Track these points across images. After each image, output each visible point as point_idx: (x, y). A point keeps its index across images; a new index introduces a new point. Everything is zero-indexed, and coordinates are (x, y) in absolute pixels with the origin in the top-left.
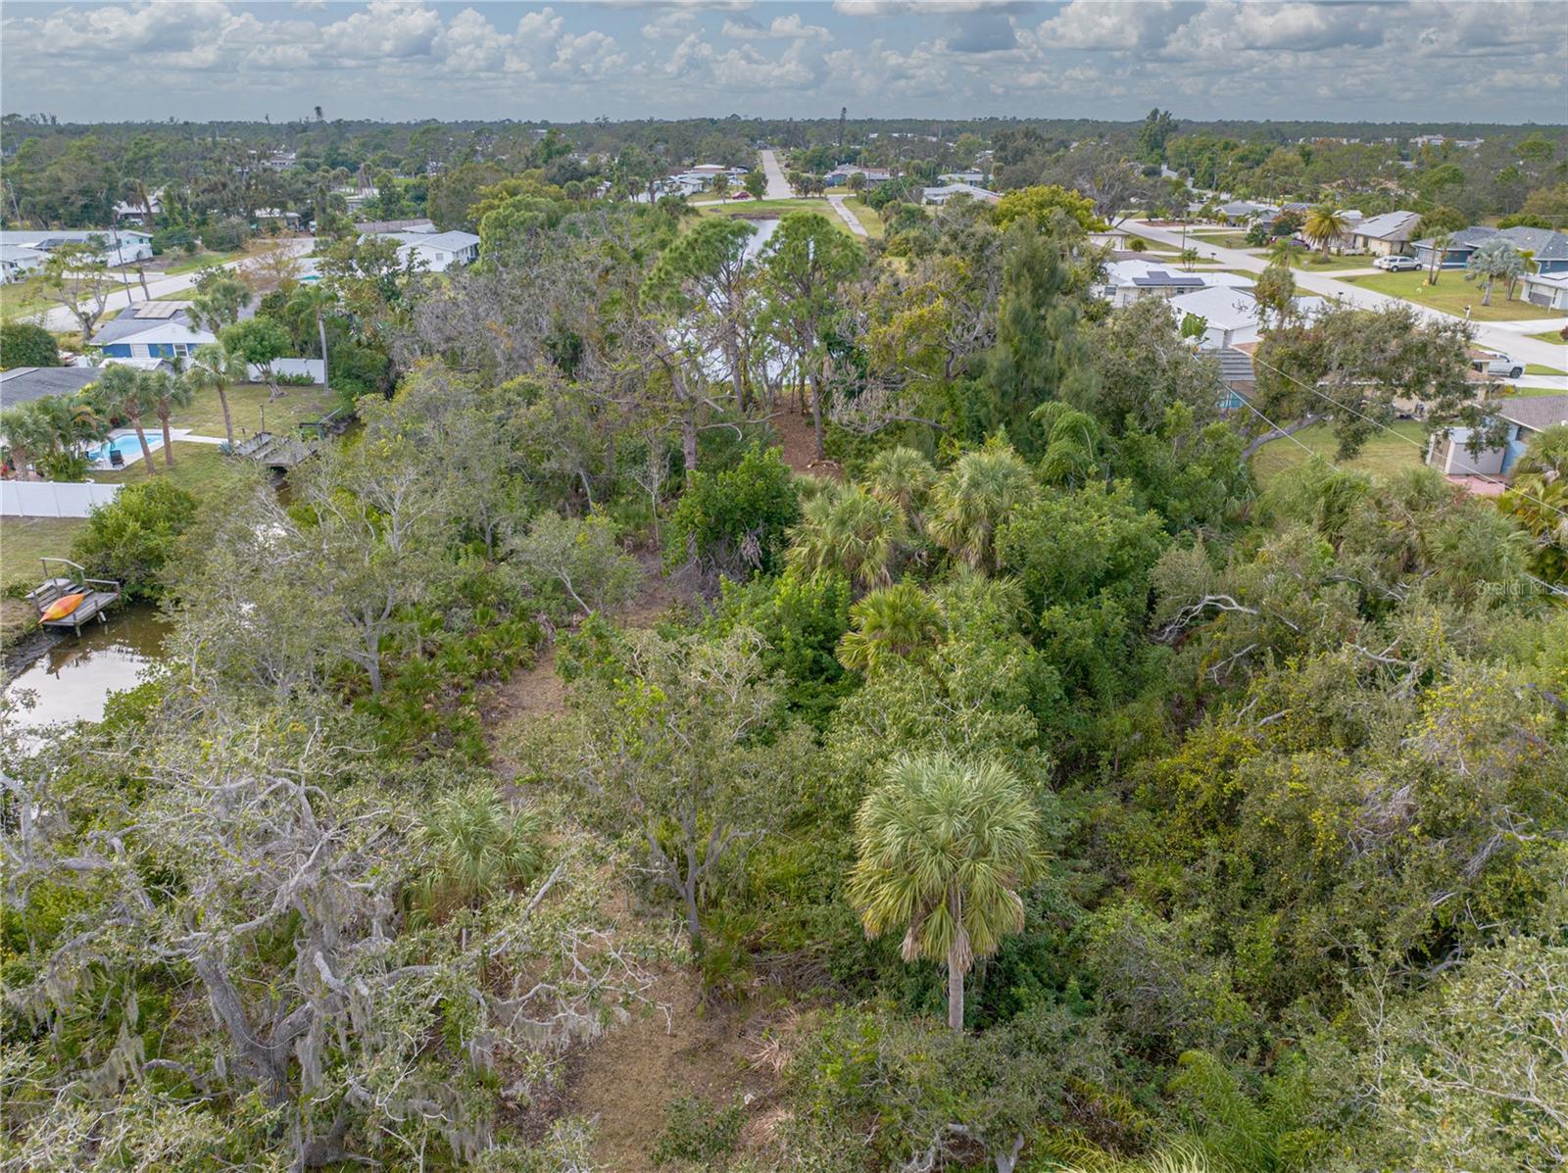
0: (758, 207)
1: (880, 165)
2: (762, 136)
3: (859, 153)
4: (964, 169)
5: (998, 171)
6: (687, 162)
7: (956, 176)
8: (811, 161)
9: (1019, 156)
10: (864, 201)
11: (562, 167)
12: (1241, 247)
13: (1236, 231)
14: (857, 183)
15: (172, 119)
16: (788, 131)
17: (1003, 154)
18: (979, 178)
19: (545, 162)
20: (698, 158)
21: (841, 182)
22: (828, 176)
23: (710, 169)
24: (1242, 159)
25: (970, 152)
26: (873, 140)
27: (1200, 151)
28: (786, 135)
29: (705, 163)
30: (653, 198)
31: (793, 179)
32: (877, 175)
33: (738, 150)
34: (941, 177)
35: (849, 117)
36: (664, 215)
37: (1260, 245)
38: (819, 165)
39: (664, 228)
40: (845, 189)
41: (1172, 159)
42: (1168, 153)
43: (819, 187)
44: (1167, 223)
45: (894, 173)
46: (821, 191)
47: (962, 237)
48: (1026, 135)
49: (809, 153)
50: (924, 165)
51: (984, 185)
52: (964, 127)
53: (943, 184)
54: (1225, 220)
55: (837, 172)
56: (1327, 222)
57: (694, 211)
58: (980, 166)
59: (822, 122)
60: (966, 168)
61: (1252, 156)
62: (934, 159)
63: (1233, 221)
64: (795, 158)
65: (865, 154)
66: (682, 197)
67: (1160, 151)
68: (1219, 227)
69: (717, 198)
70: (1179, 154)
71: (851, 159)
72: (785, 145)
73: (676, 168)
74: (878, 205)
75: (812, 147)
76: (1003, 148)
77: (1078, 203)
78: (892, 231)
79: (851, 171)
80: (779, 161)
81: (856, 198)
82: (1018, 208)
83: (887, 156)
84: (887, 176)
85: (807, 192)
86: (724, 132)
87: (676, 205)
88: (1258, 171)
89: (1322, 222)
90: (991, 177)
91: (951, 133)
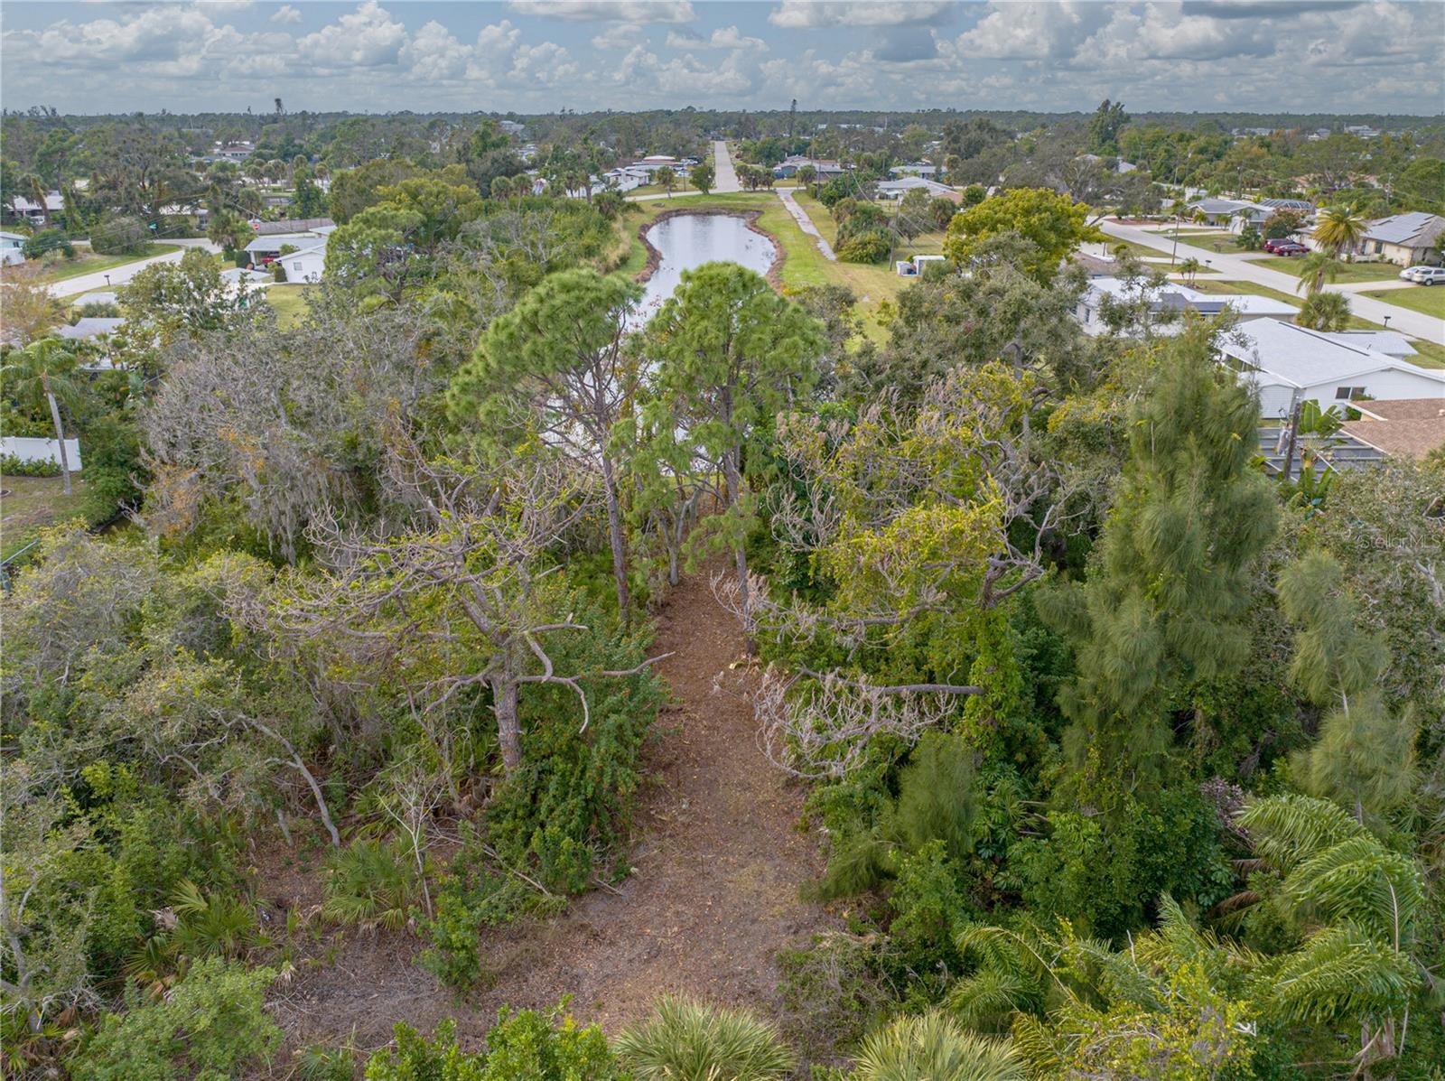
0: (705, 201)
1: (831, 157)
2: (716, 126)
3: (809, 144)
4: (914, 160)
5: (952, 164)
6: (639, 153)
7: (908, 169)
8: (760, 153)
9: (974, 149)
10: (815, 196)
11: (495, 161)
12: (1230, 251)
13: (1216, 231)
14: (807, 176)
15: (164, 111)
16: (740, 123)
17: (956, 146)
18: (932, 170)
19: (480, 155)
20: (650, 149)
21: (790, 174)
22: (778, 168)
23: (659, 160)
24: (1202, 151)
25: (918, 144)
26: (823, 132)
27: (1154, 143)
28: (739, 126)
29: (655, 154)
30: (589, 193)
31: (741, 172)
32: (828, 167)
33: (689, 141)
34: (893, 169)
35: (799, 108)
36: (596, 214)
37: (1252, 248)
38: (768, 157)
39: (593, 231)
40: (795, 182)
41: (1126, 152)
42: (1121, 144)
43: (768, 180)
44: (1139, 221)
45: (844, 164)
46: (769, 184)
47: (980, 296)
48: (980, 127)
49: (759, 144)
50: (875, 157)
51: (937, 178)
52: (908, 119)
53: (895, 177)
54: (1203, 218)
55: (787, 164)
56: (1342, 227)
57: (634, 207)
58: (930, 158)
59: (773, 114)
60: (918, 159)
61: (1211, 148)
62: (886, 150)
63: (1211, 219)
64: (745, 150)
65: (814, 146)
66: (619, 194)
67: (1113, 143)
68: (1196, 226)
69: (663, 192)
70: (1133, 145)
71: (801, 150)
72: (737, 136)
73: (627, 159)
74: (830, 201)
75: (763, 137)
76: (956, 140)
77: (1072, 209)
78: (846, 233)
79: (801, 163)
80: (730, 152)
81: (806, 192)
82: (1000, 215)
83: (837, 147)
84: (837, 168)
85: (755, 185)
86: (677, 124)
87: (611, 203)
88: (1221, 164)
89: (1335, 226)
90: (944, 169)
91: (897, 124)
